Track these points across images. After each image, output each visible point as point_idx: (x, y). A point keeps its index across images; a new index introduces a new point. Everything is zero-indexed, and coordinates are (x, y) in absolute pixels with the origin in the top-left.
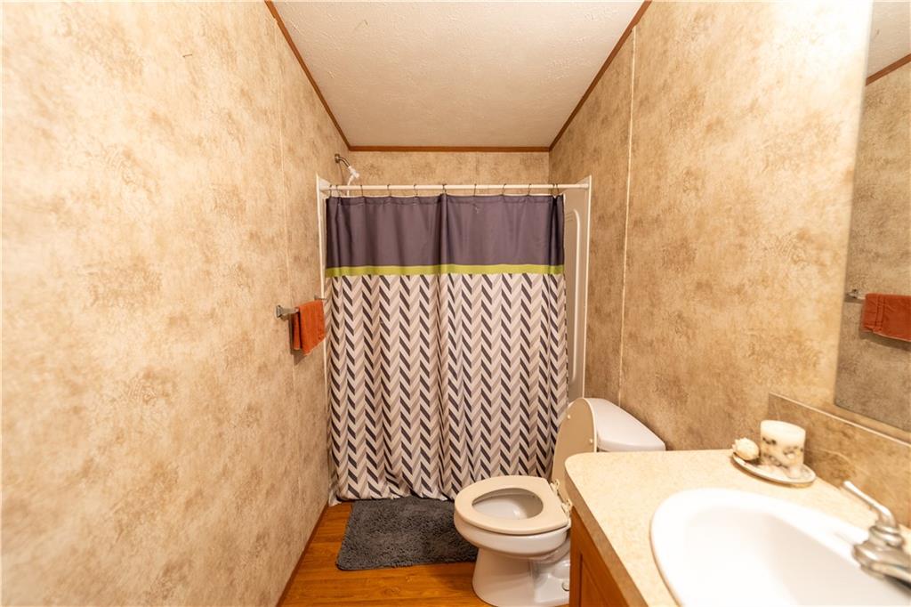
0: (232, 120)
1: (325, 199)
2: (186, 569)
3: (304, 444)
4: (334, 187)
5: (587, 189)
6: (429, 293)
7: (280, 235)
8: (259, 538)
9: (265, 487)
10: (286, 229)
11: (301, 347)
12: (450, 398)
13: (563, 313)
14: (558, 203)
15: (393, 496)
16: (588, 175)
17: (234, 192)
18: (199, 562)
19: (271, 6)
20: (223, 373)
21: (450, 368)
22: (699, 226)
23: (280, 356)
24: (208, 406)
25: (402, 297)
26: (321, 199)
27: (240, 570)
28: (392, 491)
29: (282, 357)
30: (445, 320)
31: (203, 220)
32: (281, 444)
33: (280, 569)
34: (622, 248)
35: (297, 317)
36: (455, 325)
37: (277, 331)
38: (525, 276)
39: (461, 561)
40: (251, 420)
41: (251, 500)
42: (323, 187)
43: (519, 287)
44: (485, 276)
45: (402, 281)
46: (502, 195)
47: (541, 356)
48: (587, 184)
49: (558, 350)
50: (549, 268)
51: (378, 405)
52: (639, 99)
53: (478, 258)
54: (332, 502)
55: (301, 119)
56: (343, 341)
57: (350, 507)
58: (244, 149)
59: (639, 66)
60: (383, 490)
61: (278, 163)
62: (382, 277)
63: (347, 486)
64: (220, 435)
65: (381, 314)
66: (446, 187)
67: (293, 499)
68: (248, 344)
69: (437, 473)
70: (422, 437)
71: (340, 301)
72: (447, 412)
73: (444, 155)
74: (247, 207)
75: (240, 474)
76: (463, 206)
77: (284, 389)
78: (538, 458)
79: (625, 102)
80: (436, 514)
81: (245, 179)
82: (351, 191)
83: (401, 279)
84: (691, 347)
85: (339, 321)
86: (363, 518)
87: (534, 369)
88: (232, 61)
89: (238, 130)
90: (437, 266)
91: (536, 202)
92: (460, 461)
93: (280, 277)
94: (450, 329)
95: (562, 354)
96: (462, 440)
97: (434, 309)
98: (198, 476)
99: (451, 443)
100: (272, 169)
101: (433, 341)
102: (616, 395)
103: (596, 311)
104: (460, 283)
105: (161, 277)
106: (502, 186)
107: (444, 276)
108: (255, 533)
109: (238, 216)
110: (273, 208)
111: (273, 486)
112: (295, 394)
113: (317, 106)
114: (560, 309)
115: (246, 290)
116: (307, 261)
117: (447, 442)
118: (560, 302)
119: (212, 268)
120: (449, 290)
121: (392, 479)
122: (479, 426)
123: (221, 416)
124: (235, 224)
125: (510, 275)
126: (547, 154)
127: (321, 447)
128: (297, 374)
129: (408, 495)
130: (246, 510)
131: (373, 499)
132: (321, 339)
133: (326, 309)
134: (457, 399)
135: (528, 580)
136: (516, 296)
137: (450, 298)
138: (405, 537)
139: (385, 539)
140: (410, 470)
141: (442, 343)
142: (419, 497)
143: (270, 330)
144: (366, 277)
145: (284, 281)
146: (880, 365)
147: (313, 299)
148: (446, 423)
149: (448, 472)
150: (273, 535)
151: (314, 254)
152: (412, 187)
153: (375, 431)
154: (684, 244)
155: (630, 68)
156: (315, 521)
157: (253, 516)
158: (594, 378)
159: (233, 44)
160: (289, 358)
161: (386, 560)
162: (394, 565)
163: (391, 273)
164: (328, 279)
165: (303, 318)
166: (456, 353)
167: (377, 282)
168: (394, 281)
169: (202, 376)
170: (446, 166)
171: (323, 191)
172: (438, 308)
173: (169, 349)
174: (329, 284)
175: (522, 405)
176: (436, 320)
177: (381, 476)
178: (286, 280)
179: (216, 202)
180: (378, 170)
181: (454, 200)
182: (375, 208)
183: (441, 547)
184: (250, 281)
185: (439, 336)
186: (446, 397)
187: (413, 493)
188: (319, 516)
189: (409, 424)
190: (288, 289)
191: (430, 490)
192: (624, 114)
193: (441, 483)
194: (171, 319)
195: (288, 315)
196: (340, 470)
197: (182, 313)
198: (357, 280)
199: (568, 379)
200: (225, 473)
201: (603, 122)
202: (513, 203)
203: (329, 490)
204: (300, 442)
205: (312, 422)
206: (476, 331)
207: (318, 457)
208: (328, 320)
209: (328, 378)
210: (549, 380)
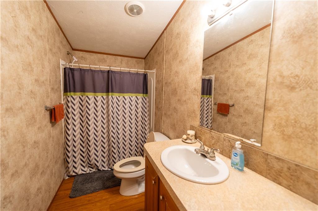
0: (29, 39)
1: (64, 68)
2: (11, 198)
3: (55, 156)
4: (67, 64)
5: (154, 72)
6: (105, 102)
7: (46, 80)
8: (38, 189)
9: (40, 171)
10: (48, 78)
11: (55, 120)
12: (112, 136)
13: (148, 108)
14: (146, 75)
15: (91, 172)
16: (154, 68)
17: (30, 64)
18: (16, 196)
19: (45, 2)
20: (25, 129)
21: (112, 126)
22: (178, 85)
23: (46, 124)
24: (19, 141)
25: (95, 103)
26: (62, 68)
27: (31, 200)
28: (90, 170)
29: (47, 124)
30: (110, 111)
31: (18, 74)
32: (46, 156)
33: (46, 201)
34: (163, 90)
35: (53, 109)
36: (114, 112)
37: (45, 115)
38: (136, 97)
39: (116, 186)
40: (35, 146)
41: (35, 175)
42: (63, 63)
43: (135, 100)
44: (124, 97)
45: (95, 98)
46: (129, 72)
47: (141, 121)
48: (154, 71)
49: (146, 119)
50: (144, 95)
51: (85, 141)
52: (166, 50)
53: (122, 91)
54: (66, 178)
55: (54, 39)
56: (71, 119)
57: (74, 178)
58: (33, 49)
59: (166, 42)
60: (87, 170)
61: (46, 54)
62: (87, 97)
63: (72, 171)
64: (24, 151)
65: (87, 109)
66: (111, 68)
67: (51, 176)
68: (34, 119)
69: (107, 162)
70: (102, 150)
71: (70, 105)
72: (111, 141)
73: (110, 56)
74: (34, 70)
75: (31, 165)
76: (116, 74)
77: (48, 136)
78: (141, 152)
79: (163, 50)
80: (107, 175)
81: (34, 60)
82: (74, 66)
83: (94, 97)
84: (177, 115)
85: (69, 112)
86: (79, 181)
87: (139, 125)
88: (29, 18)
89: (31, 43)
90: (108, 93)
91: (139, 75)
92: (115, 156)
93: (46, 95)
94: (112, 113)
95: (147, 121)
96: (116, 149)
97: (106, 107)
98: (16, 165)
99: (112, 151)
100: (44, 56)
101: (106, 118)
102: (162, 131)
103: (157, 108)
104: (115, 99)
105: (3, 94)
106: (129, 69)
107: (110, 97)
108: (37, 187)
109: (31, 73)
110: (44, 71)
111: (43, 171)
112: (52, 138)
113: (61, 34)
114: (147, 107)
115: (34, 100)
116: (56, 90)
117: (111, 150)
118: (147, 105)
119: (21, 92)
120: (112, 101)
121: (90, 166)
122: (122, 145)
123: (24, 144)
124: (30, 76)
125: (132, 97)
126: (144, 60)
127: (61, 158)
128: (53, 131)
129: (97, 170)
130: (33, 179)
131: (83, 174)
132: (62, 118)
133: (64, 107)
134: (114, 136)
135: (137, 186)
136: (133, 103)
137: (112, 104)
138: (96, 183)
139: (88, 185)
140: (98, 162)
141: (109, 118)
142: (101, 171)
143: (42, 114)
144: (81, 96)
145: (48, 97)
146: (220, 120)
147: (59, 104)
148: (111, 144)
149: (111, 160)
150: (43, 189)
151: (59, 87)
152: (99, 67)
153: (84, 150)
154: (175, 90)
155: (164, 41)
156: (59, 185)
157: (36, 181)
158: (156, 127)
159: (30, 12)
160: (49, 125)
161: (89, 191)
162: (92, 192)
163: (91, 95)
164: (65, 97)
165: (56, 110)
166: (114, 121)
167: (85, 98)
168: (92, 98)
169: (17, 130)
170: (110, 60)
171: (63, 65)
172: (108, 107)
173: (6, 120)
174: (65, 98)
175: (136, 137)
176: (107, 116)
177: (86, 166)
178: (48, 96)
179: (23, 68)
180: (85, 59)
181: (113, 72)
182: (84, 73)
183: (109, 184)
184: (35, 96)
185: (108, 116)
186: (111, 136)
187: (99, 170)
188: (61, 183)
189: (97, 146)
190: (49, 100)
191: (105, 168)
192: (163, 54)
193: (109, 165)
194: (6, 109)
195: (49, 109)
196: (69, 165)
197: (11, 107)
198: (77, 97)
199: (149, 128)
200: (26, 165)
201: (158, 54)
202: (133, 74)
203: (65, 174)
204: (54, 156)
205: (58, 148)
206: (121, 114)
207: (60, 161)
208: (65, 111)
209: (64, 132)
210: (144, 129)
